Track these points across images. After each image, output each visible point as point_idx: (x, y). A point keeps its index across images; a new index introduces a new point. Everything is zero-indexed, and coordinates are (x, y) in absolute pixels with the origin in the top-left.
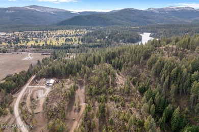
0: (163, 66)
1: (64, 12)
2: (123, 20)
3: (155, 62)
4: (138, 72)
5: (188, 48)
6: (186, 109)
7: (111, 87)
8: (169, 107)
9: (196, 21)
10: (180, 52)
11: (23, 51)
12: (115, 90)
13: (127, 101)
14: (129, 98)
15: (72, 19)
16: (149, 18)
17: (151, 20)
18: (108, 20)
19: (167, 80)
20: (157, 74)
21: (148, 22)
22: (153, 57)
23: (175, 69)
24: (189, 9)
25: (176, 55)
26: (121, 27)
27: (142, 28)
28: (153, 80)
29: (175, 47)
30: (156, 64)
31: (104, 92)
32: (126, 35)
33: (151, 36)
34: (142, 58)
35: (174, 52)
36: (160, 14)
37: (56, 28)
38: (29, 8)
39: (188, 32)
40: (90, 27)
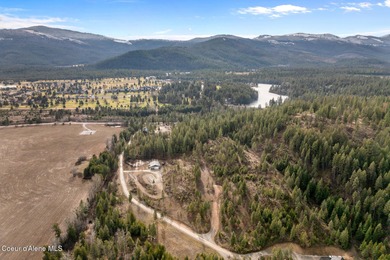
0: (302, 139)
1: (103, 41)
2: (218, 58)
3: (293, 135)
4: (272, 148)
5: (328, 117)
6: (329, 181)
7: (242, 166)
8: (313, 181)
9: (343, 60)
10: (320, 123)
11: (70, 120)
12: (249, 169)
13: (266, 179)
14: (268, 176)
15: (125, 56)
16: (262, 55)
17: (266, 59)
18: (190, 59)
19: (308, 154)
20: (297, 148)
21: (262, 63)
22: (289, 128)
23: (316, 142)
24: (329, 38)
25: (316, 126)
26: (218, 74)
27: (254, 76)
28: (292, 155)
29: (314, 116)
30: (295, 137)
31: (237, 171)
32: (234, 91)
33: (271, 91)
34: (276, 130)
35: (313, 122)
36: (282, 46)
37: (97, 73)
38: (32, 32)
39: (330, 84)
40: (161, 71)
